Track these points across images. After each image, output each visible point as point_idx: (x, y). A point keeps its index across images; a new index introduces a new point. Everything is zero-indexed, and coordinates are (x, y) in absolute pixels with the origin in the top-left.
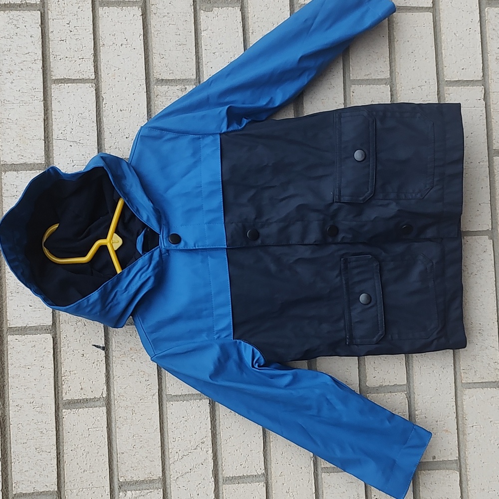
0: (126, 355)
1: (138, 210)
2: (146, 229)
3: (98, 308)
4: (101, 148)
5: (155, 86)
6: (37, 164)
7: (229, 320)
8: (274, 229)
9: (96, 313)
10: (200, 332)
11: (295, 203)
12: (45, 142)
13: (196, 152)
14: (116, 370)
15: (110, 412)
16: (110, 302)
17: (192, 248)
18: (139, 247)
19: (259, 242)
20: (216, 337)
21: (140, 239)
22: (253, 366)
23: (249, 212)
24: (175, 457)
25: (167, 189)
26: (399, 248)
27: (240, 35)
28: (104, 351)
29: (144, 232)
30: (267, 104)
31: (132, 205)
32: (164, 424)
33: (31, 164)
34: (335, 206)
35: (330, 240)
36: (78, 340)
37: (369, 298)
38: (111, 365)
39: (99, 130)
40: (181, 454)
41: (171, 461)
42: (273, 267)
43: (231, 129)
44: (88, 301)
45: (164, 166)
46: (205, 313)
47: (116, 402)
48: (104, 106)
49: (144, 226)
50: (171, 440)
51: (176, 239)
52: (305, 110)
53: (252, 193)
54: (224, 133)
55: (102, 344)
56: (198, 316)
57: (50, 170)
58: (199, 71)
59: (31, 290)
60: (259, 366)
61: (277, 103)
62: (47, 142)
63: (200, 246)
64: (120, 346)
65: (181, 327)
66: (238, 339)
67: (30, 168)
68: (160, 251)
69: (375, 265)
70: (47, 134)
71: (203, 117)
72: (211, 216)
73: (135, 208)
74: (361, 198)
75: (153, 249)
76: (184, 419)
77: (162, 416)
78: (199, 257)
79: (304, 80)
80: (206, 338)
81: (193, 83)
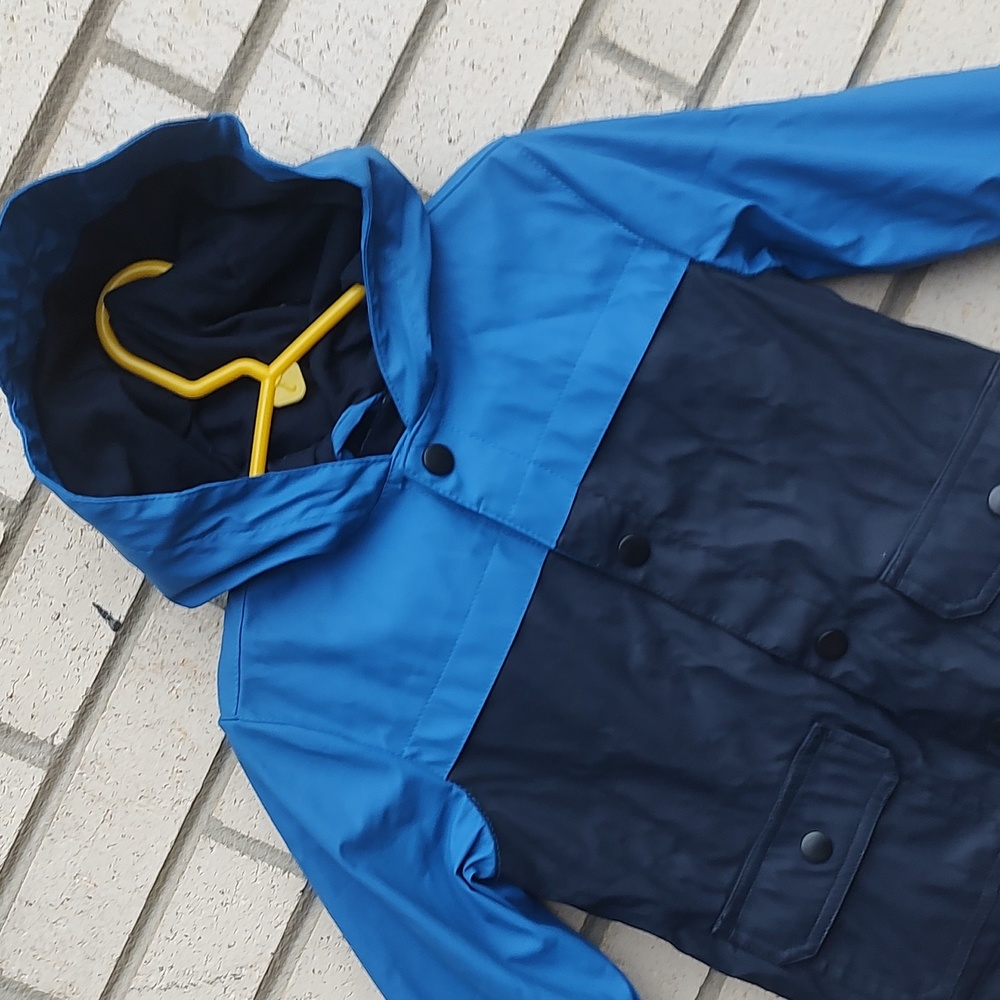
0: (165, 671)
1: (386, 342)
2: (380, 395)
3: (157, 538)
4: (373, 131)
5: (588, 52)
6: (195, 86)
7: (459, 729)
8: (693, 563)
9: (145, 549)
10: (375, 718)
11: (781, 529)
12: (244, 42)
13: (607, 273)
14: (121, 694)
15: (50, 789)
16: (197, 538)
17: (467, 505)
18: (339, 434)
19: (639, 574)
20: (407, 751)
21: (352, 415)
22: (460, 871)
23: (656, 492)
24: (151, 979)
25: (486, 326)
26: (961, 767)
27: (859, 40)
28: (113, 634)
29: (372, 399)
30: (845, 248)
31: (380, 322)
32: (167, 884)
33: (179, 77)
34: (875, 591)
35: (813, 661)
36: (65, 574)
37: (825, 849)
38: (114, 675)
39: (393, 83)
40: (169, 975)
41: (136, 983)
42: (638, 654)
43: (725, 262)
44: (141, 510)
45: (508, 266)
46: (412, 680)
47: (78, 771)
48: (438, 29)
49: (380, 386)
50: (162, 931)
51: (441, 462)
52: (912, 306)
53: (687, 447)
54: (703, 264)
55: (119, 613)
56: (393, 678)
57: (223, 121)
58: (713, 73)
59: (10, 402)
60: (474, 878)
61: (869, 257)
62: (248, 44)
63: (491, 510)
64: (161, 641)
65: (336, 684)
66: (458, 784)
67: (172, 86)
68: (387, 470)
69: (886, 778)
70: (262, 24)
71: (674, 196)
72: (557, 451)
73: (384, 332)
74: (948, 607)
75: (373, 458)
76: (222, 898)
77: (171, 861)
78: (474, 537)
79: (963, 237)
80: (384, 745)
81: (683, 95)
